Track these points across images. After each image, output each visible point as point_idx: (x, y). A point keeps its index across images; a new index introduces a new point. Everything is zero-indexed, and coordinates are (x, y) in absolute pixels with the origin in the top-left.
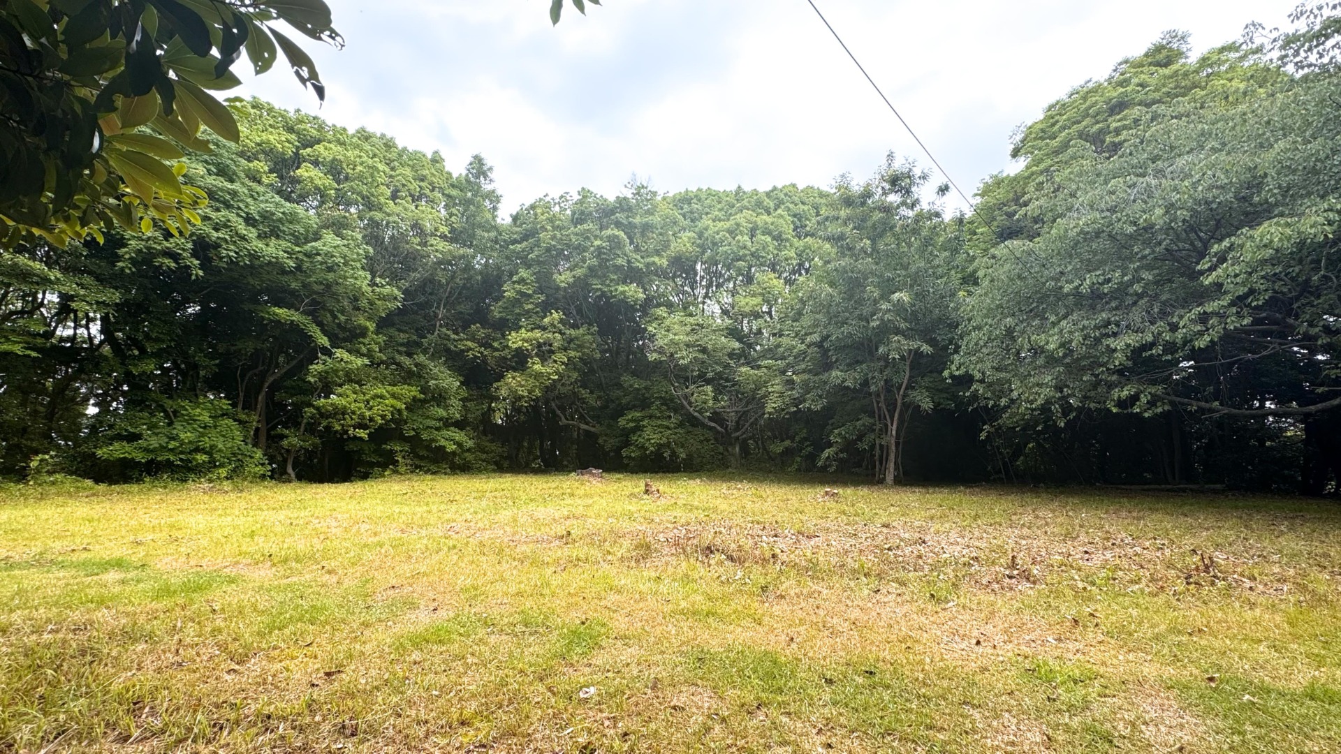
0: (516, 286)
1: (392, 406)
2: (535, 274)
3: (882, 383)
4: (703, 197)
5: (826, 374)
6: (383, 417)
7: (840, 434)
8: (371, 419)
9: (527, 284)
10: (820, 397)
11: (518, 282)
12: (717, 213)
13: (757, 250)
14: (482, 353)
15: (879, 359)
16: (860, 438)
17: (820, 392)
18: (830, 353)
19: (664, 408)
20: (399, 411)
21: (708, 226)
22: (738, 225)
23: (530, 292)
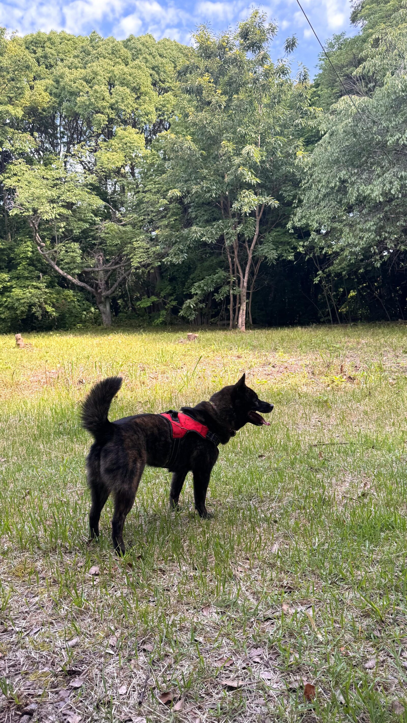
3: (236, 238)
4: (58, 40)
5: (186, 230)
7: (199, 287)
10: (182, 251)
12: (71, 59)
13: (117, 102)
15: (234, 216)
16: (217, 290)
17: (181, 247)
18: (190, 210)
19: (31, 268)
21: (63, 74)
22: (96, 74)
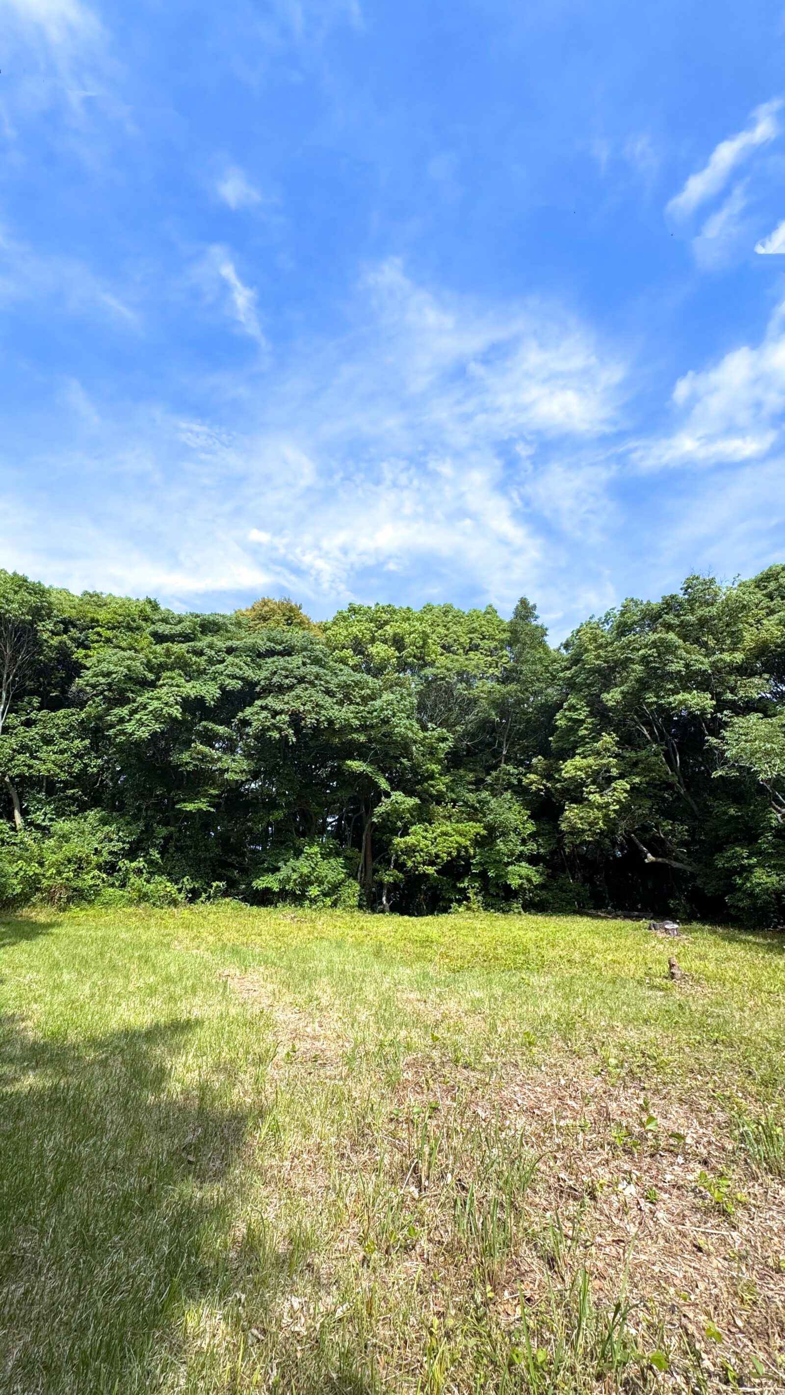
0: (567, 713)
1: (457, 842)
2: (585, 697)
6: (449, 854)
8: (437, 856)
9: (578, 709)
11: (569, 709)
14: (544, 785)
20: (466, 847)
23: (582, 717)
